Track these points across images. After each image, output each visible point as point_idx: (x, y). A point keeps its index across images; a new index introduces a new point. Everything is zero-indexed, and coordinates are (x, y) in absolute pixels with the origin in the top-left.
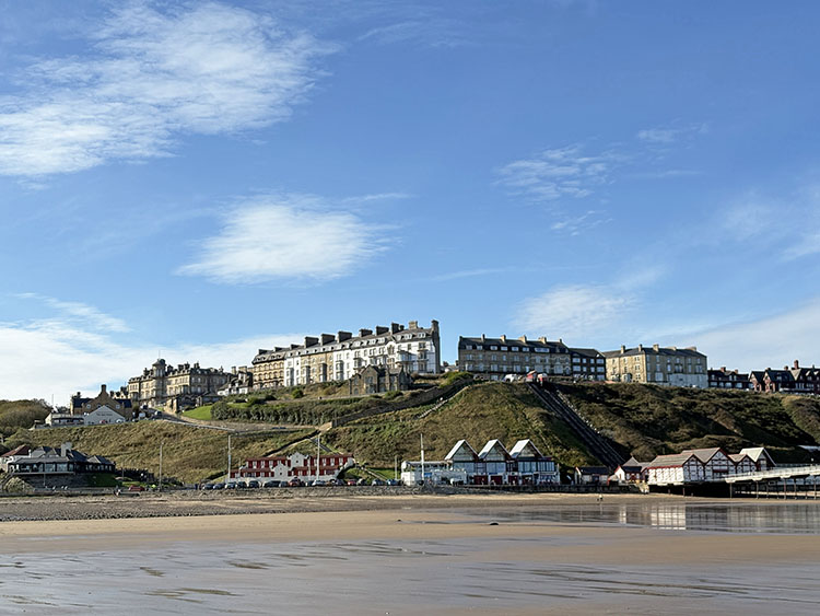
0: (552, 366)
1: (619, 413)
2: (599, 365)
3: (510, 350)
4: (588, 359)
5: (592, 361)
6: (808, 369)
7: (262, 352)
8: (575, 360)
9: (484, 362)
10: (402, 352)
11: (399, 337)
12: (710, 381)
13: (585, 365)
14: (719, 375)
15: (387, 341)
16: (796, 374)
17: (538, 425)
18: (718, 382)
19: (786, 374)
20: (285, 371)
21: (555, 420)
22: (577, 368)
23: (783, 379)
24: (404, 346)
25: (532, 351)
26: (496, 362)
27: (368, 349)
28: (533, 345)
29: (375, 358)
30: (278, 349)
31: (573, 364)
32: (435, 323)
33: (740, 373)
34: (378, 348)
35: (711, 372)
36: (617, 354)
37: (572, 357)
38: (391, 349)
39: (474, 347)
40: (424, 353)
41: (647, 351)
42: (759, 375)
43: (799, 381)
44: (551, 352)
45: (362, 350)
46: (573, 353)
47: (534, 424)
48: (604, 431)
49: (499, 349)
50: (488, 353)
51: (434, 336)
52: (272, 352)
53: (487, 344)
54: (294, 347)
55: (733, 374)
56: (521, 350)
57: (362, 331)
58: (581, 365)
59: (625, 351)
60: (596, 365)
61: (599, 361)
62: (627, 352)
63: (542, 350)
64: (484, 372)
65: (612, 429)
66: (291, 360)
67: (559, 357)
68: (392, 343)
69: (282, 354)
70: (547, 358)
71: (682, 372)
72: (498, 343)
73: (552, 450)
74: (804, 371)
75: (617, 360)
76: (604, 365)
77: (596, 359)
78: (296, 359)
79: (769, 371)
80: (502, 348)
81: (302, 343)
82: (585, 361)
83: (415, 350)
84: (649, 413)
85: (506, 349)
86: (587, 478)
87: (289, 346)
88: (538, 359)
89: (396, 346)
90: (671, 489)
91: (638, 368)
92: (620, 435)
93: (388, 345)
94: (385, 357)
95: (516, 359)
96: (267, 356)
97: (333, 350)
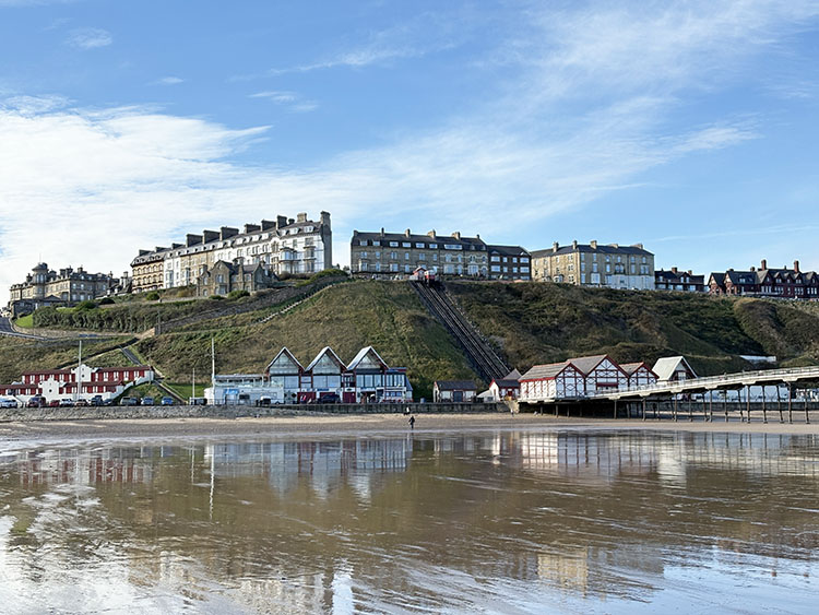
0: (466, 266)
1: (517, 316)
2: (524, 265)
3: (413, 247)
4: (510, 257)
5: (515, 260)
6: (777, 270)
7: (143, 253)
8: (493, 259)
9: (382, 260)
10: (286, 249)
11: (284, 232)
12: (657, 284)
13: (505, 265)
14: (671, 276)
15: (270, 238)
16: (762, 275)
18: (667, 284)
19: (751, 275)
20: (165, 273)
21: (433, 324)
22: (494, 268)
23: (746, 281)
24: (289, 243)
25: (441, 248)
26: (395, 261)
27: (251, 247)
28: (442, 241)
29: (258, 256)
30: (160, 250)
31: (491, 264)
32: (325, 215)
33: (693, 274)
34: (261, 245)
35: (657, 274)
36: (549, 253)
37: (490, 255)
38: (275, 245)
39: (370, 244)
40: (311, 249)
41: (583, 249)
42: (719, 278)
43: (763, 284)
44: (463, 249)
45: (245, 248)
46: (491, 250)
47: (402, 329)
48: (493, 337)
49: (400, 246)
50: (387, 250)
51: (324, 230)
52: (153, 252)
53: (385, 240)
54: (176, 246)
55: (685, 275)
56: (427, 247)
57: (247, 226)
58: (501, 264)
59: (558, 249)
60: (519, 265)
61: (522, 260)
62: (560, 250)
63: (454, 247)
64: (382, 273)
65: (503, 335)
66: (171, 261)
67: (475, 255)
68: (276, 239)
69: (161, 254)
70: (460, 256)
71: (624, 273)
72: (400, 239)
73: (415, 361)
74: (771, 272)
75: (548, 259)
76: (529, 265)
77: (519, 257)
78: (176, 260)
79: (731, 272)
80: (405, 245)
81: (184, 241)
82: (505, 260)
83: (300, 248)
84: (553, 317)
85: (409, 245)
86: (447, 395)
87: (170, 246)
88: (448, 257)
89: (280, 242)
90: (541, 407)
91: (569, 269)
92: (510, 343)
93: (272, 241)
94: (268, 255)
95: (422, 257)
96: (146, 258)
97: (214, 249)
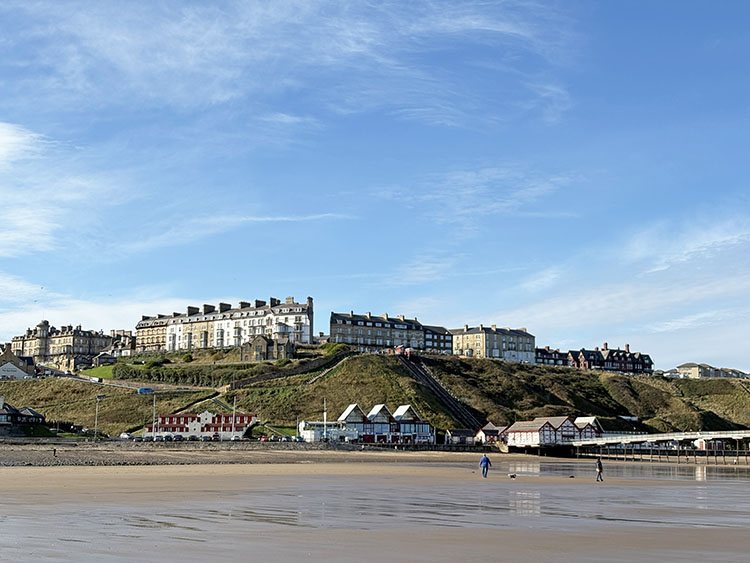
0: (409, 341)
1: (474, 384)
2: (448, 341)
3: (374, 325)
4: (439, 335)
5: (442, 337)
6: (615, 351)
7: (145, 318)
8: (428, 336)
9: (352, 335)
10: (280, 324)
11: (277, 310)
12: (537, 358)
13: (436, 341)
14: (544, 353)
15: (265, 314)
16: (605, 355)
17: (411, 392)
18: (544, 359)
19: (597, 353)
20: (168, 336)
21: (423, 389)
22: (429, 343)
23: (593, 358)
24: (282, 319)
25: (393, 327)
26: (362, 336)
27: (248, 320)
28: (392, 322)
29: (254, 328)
30: (161, 317)
31: (426, 340)
32: (310, 299)
33: (561, 352)
34: (257, 319)
35: (538, 350)
36: (461, 332)
37: (425, 333)
38: (269, 321)
39: (344, 322)
40: (300, 326)
41: (487, 330)
42: (575, 354)
43: (607, 360)
44: (408, 329)
45: (242, 321)
46: (426, 330)
47: (407, 391)
48: (462, 399)
49: (365, 325)
50: (355, 327)
51: (309, 311)
52: (154, 318)
53: (355, 320)
54: (176, 315)
55: (556, 352)
56: (383, 326)
57: (242, 303)
58: (433, 340)
59: (468, 330)
60: (445, 341)
61: (447, 338)
62: (470, 330)
63: (401, 327)
64: (352, 344)
65: (470, 398)
66: (174, 326)
67: (414, 333)
68: (271, 316)
69: (165, 321)
70: (405, 334)
71: (515, 349)
72: (364, 320)
73: (424, 414)
74: (612, 352)
75: (460, 337)
76: (451, 342)
77: (445, 335)
78: (178, 326)
79: (583, 351)
80: (368, 324)
81: (185, 311)
82: (435, 337)
83: (291, 322)
84: (498, 385)
85: (371, 324)
86: (456, 439)
87: (172, 314)
88: (397, 334)
89: (274, 318)
90: (529, 450)
91: (478, 346)
92: (476, 403)
93: (267, 317)
94: (263, 327)
95: (379, 334)
96: (150, 323)
97: (214, 319)
